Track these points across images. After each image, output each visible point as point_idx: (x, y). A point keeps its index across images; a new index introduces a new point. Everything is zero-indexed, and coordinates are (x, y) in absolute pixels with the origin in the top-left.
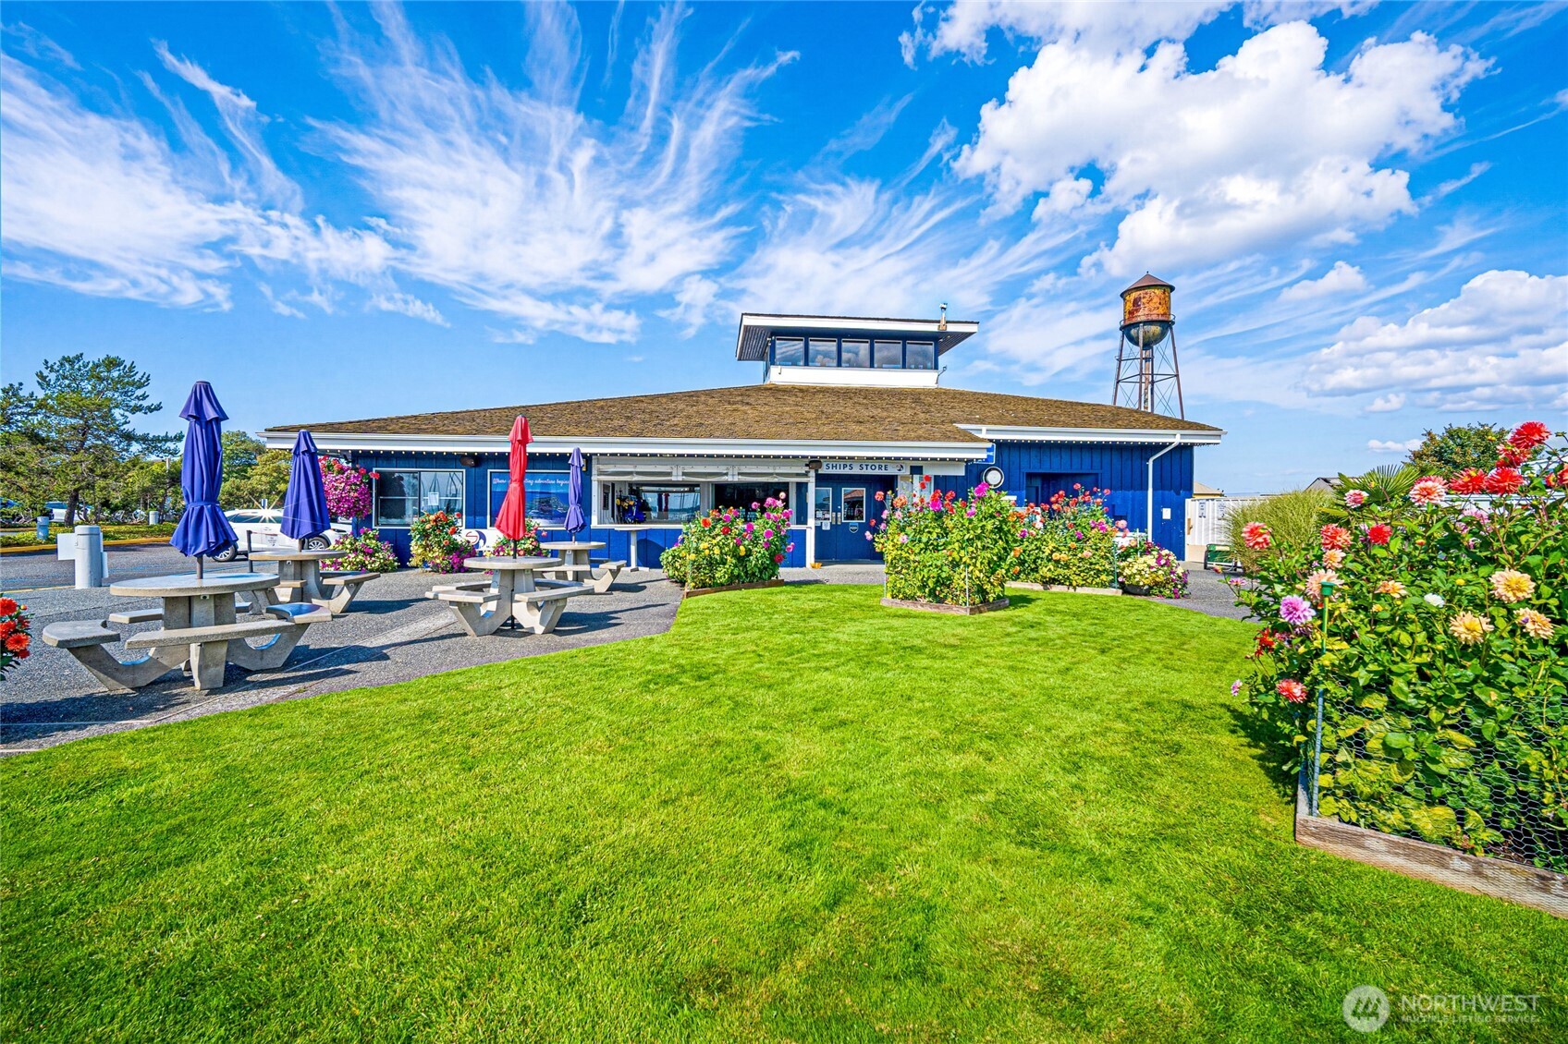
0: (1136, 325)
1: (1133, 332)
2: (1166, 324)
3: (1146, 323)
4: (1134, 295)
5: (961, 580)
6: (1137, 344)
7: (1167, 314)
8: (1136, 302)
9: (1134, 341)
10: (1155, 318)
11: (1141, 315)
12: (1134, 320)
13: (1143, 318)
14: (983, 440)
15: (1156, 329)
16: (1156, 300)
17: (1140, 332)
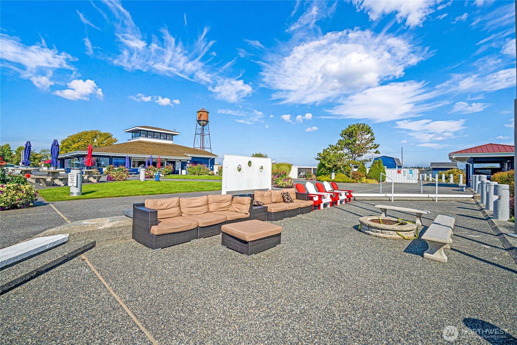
0: (201, 121)
1: (200, 122)
2: (207, 122)
3: (203, 121)
4: (200, 113)
5: (197, 172)
6: (201, 125)
7: (207, 119)
8: (201, 115)
9: (200, 124)
10: (205, 120)
11: (202, 118)
12: (200, 119)
13: (202, 119)
14: (189, 157)
15: (205, 122)
16: (205, 115)
17: (202, 122)
